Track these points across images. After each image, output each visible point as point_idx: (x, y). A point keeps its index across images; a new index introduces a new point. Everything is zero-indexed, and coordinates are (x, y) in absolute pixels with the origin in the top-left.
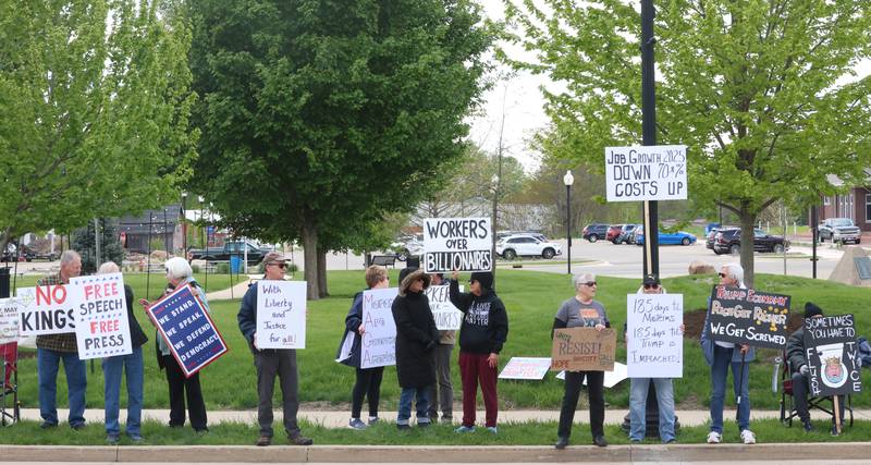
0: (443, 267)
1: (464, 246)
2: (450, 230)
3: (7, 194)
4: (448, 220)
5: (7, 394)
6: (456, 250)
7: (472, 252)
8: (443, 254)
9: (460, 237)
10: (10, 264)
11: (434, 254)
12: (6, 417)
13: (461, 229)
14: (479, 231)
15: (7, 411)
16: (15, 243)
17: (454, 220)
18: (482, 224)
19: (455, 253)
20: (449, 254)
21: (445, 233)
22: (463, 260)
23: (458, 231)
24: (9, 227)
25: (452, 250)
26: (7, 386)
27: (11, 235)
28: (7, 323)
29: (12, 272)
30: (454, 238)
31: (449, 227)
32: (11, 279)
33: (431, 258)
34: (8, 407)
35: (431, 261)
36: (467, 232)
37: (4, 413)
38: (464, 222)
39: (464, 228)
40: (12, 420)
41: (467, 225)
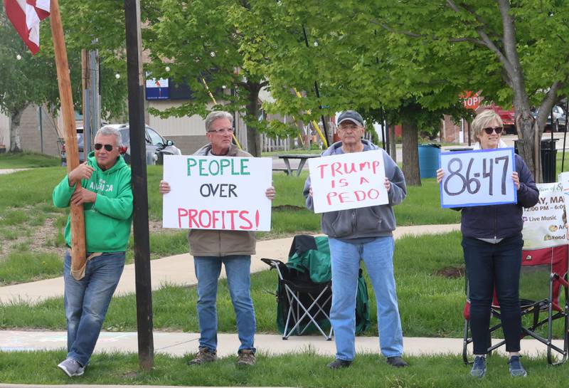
3: (553, 36)
5: (554, 318)
10: (556, 135)
12: (554, 352)
15: (554, 342)
16: (561, 106)
24: (555, 82)
26: (554, 308)
27: (559, 93)
28: (554, 218)
29: (559, 146)
32: (559, 157)
34: (556, 338)
37: (550, 346)
40: (561, 357)
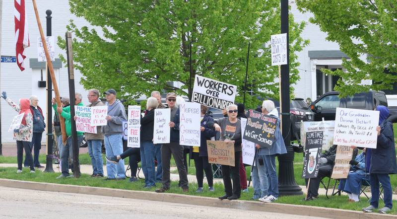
0: (202, 101)
1: (217, 96)
2: (210, 85)
4: (210, 80)
6: (211, 96)
7: (221, 100)
8: (203, 96)
9: (215, 90)
11: (198, 94)
13: (217, 86)
14: (228, 91)
17: (214, 81)
18: (231, 88)
19: (210, 97)
20: (207, 97)
21: (207, 85)
22: (214, 102)
23: (215, 87)
25: (209, 95)
30: (211, 90)
31: (210, 84)
33: (196, 95)
35: (196, 97)
36: (221, 89)
38: (220, 84)
39: (219, 87)
41: (221, 86)
